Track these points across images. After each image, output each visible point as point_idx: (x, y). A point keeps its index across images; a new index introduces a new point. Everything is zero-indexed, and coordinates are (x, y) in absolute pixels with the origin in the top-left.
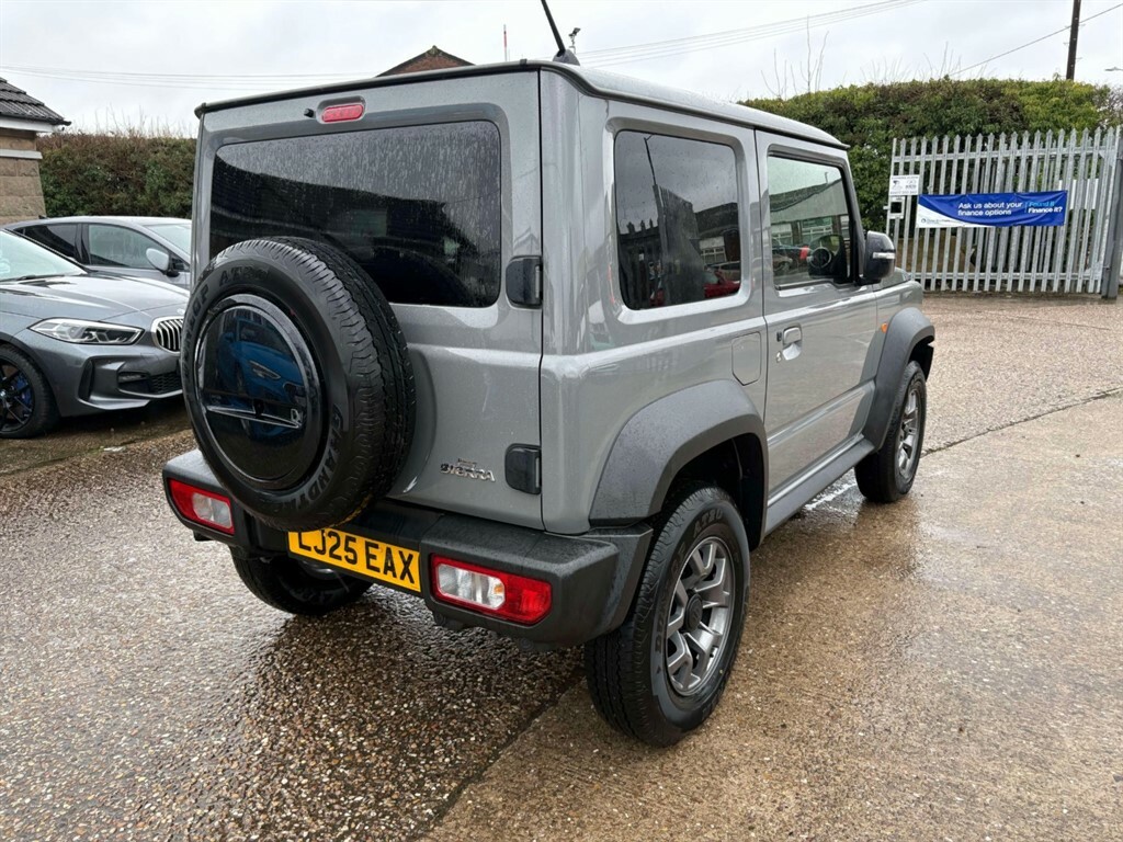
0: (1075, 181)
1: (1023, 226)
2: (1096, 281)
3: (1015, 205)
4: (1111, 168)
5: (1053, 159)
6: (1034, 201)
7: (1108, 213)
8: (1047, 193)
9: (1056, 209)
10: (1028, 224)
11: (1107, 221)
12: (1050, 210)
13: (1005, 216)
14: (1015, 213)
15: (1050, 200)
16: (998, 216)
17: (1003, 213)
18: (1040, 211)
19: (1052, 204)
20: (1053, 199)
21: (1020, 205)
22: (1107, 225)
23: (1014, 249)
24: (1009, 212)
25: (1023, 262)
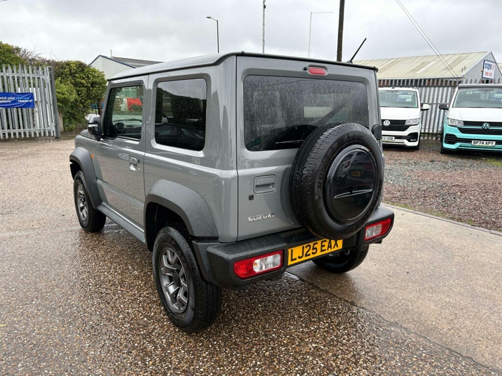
0: (34, 88)
1: (17, 108)
2: (53, 132)
3: (11, 98)
4: (48, 84)
5: (24, 78)
6: (19, 97)
7: (51, 103)
8: (25, 94)
9: (30, 101)
10: (19, 107)
11: (52, 106)
12: (28, 101)
13: (8, 103)
14: (13, 102)
15: (27, 97)
16: (5, 103)
17: (7, 102)
18: (23, 101)
19: (28, 98)
20: (28, 96)
21: (14, 98)
22: (52, 108)
23: (16, 119)
24: (10, 101)
25: (21, 124)
